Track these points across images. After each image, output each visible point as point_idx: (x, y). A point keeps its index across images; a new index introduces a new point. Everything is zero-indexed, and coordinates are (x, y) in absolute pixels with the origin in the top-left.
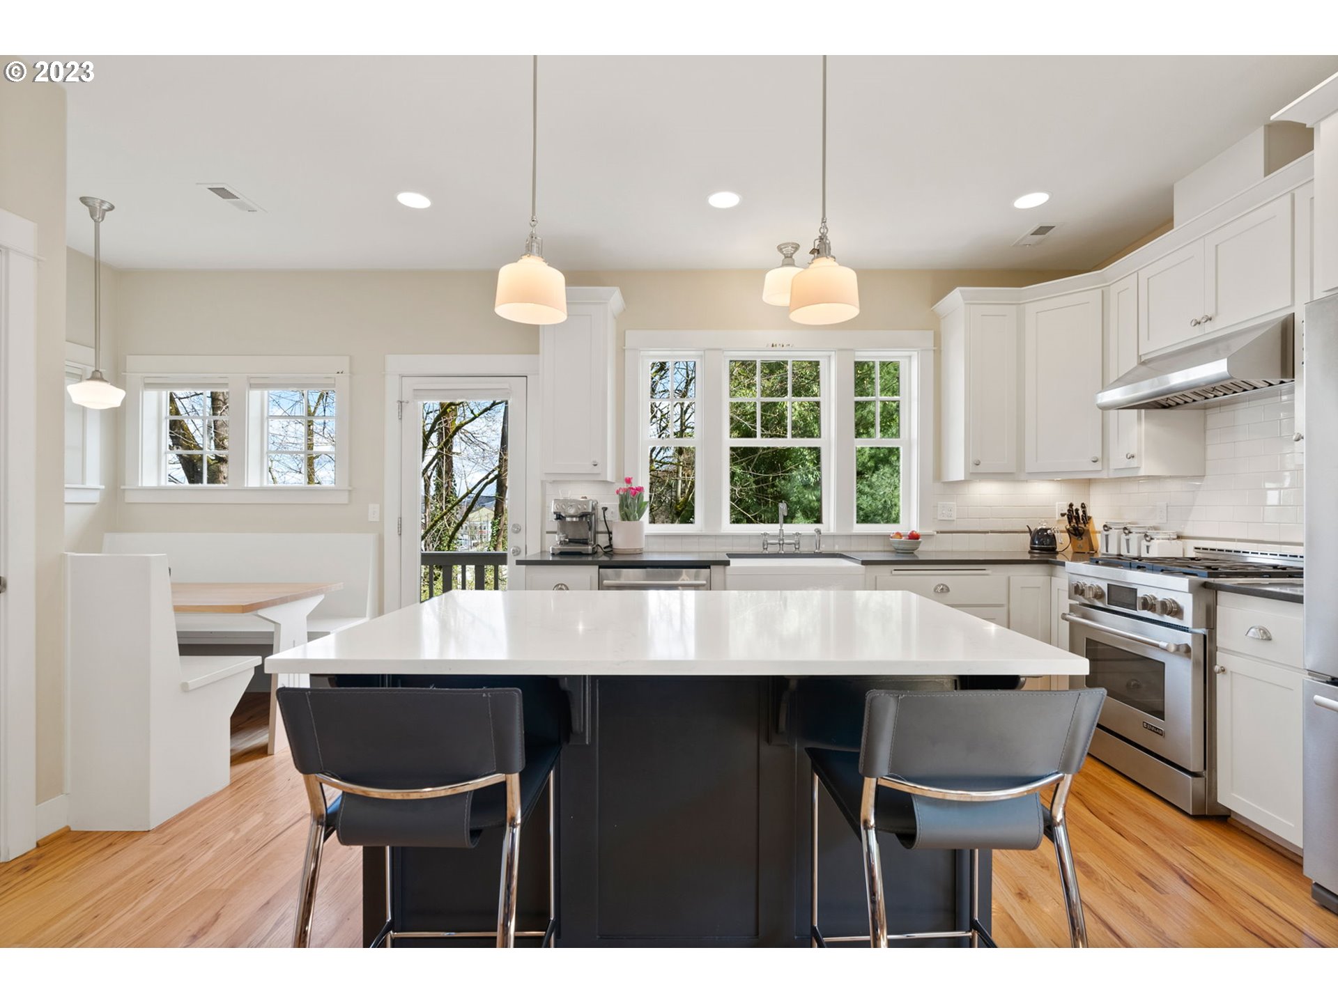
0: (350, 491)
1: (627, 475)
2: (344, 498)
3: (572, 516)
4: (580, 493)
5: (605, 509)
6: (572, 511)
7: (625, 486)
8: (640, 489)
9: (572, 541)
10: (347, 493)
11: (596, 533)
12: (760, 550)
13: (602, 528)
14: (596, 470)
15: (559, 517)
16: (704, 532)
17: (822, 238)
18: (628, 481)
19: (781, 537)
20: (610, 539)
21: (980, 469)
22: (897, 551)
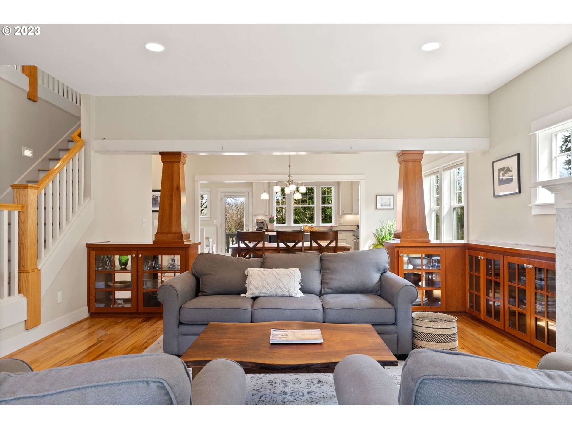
0: (210, 218)
1: (271, 214)
2: (209, 219)
3: (259, 223)
4: (260, 218)
5: (266, 221)
6: (260, 222)
7: (270, 216)
8: (274, 217)
9: (260, 228)
11: (264, 226)
13: (265, 225)
14: (265, 213)
15: (257, 223)
16: (288, 226)
18: (271, 215)
20: (267, 228)
21: (344, 212)
22: (329, 229)
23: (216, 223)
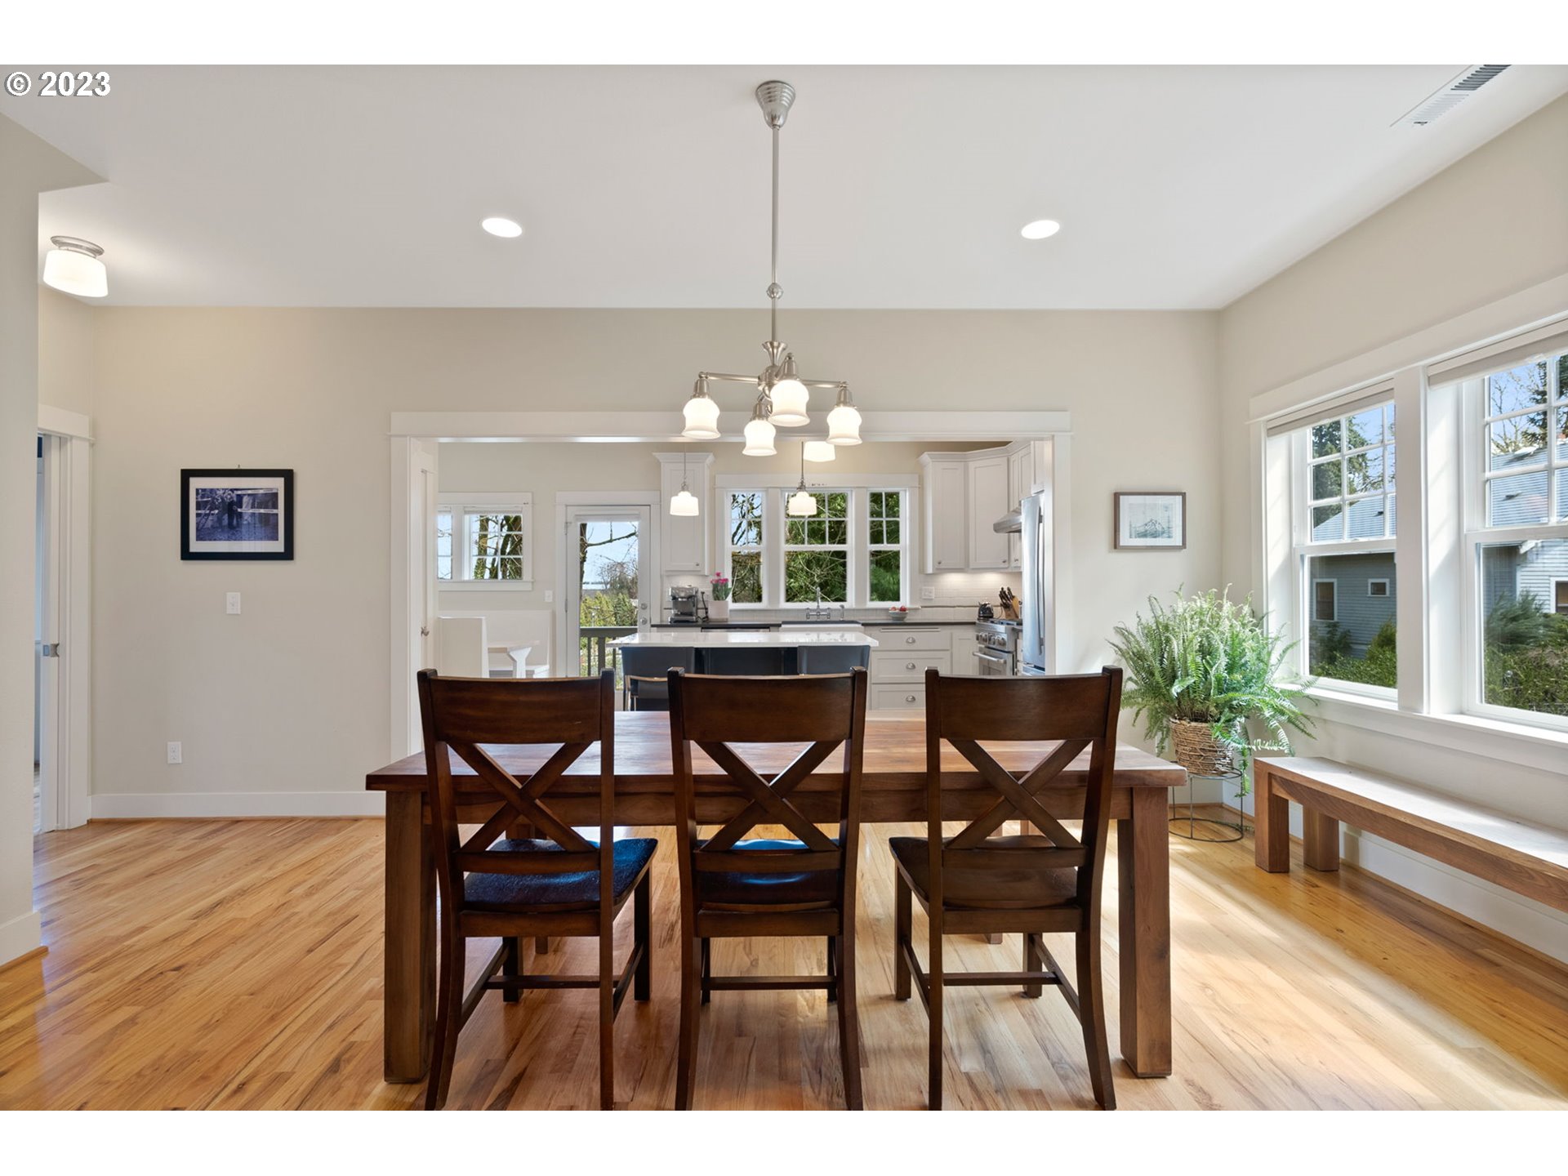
0: (533, 582)
1: (718, 571)
2: (528, 587)
3: (682, 598)
4: (686, 582)
5: (703, 593)
6: (683, 595)
7: (716, 578)
8: (726, 580)
9: (682, 614)
10: (530, 584)
11: (697, 609)
12: (805, 619)
13: (701, 605)
14: (698, 568)
15: (674, 598)
16: (769, 608)
17: (802, 482)
18: (718, 575)
19: (818, 610)
20: (707, 613)
21: (942, 566)
22: (894, 618)
23: (551, 597)
